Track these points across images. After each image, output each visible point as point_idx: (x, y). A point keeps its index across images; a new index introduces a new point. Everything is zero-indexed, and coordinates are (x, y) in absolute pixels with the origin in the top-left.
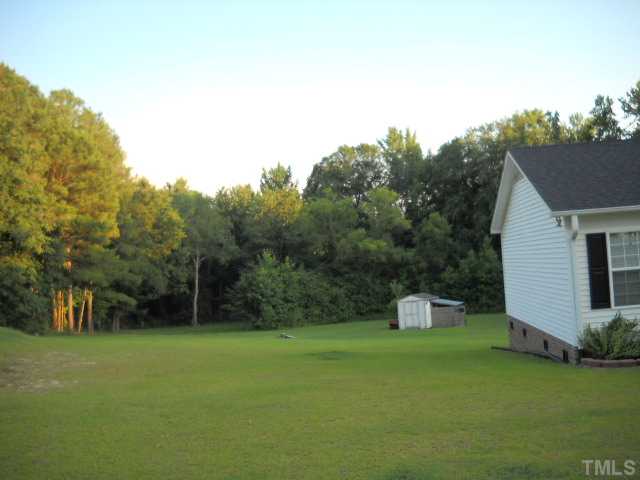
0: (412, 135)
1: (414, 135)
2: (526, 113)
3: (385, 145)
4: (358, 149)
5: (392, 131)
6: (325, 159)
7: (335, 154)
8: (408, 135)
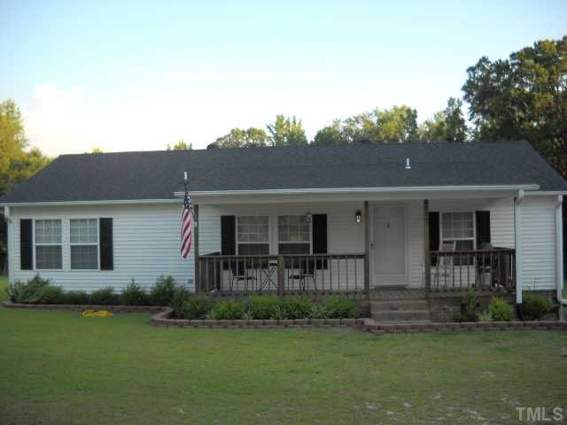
0: (297, 122)
1: (300, 123)
2: (395, 108)
3: (273, 130)
4: (249, 132)
5: (280, 119)
6: (219, 139)
7: (229, 136)
8: (294, 122)
